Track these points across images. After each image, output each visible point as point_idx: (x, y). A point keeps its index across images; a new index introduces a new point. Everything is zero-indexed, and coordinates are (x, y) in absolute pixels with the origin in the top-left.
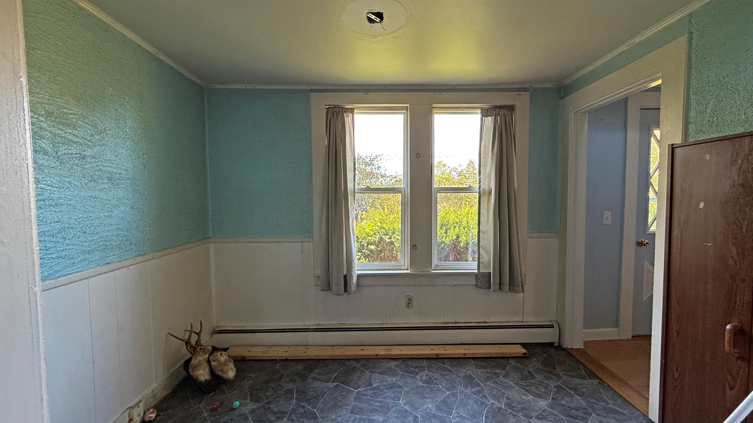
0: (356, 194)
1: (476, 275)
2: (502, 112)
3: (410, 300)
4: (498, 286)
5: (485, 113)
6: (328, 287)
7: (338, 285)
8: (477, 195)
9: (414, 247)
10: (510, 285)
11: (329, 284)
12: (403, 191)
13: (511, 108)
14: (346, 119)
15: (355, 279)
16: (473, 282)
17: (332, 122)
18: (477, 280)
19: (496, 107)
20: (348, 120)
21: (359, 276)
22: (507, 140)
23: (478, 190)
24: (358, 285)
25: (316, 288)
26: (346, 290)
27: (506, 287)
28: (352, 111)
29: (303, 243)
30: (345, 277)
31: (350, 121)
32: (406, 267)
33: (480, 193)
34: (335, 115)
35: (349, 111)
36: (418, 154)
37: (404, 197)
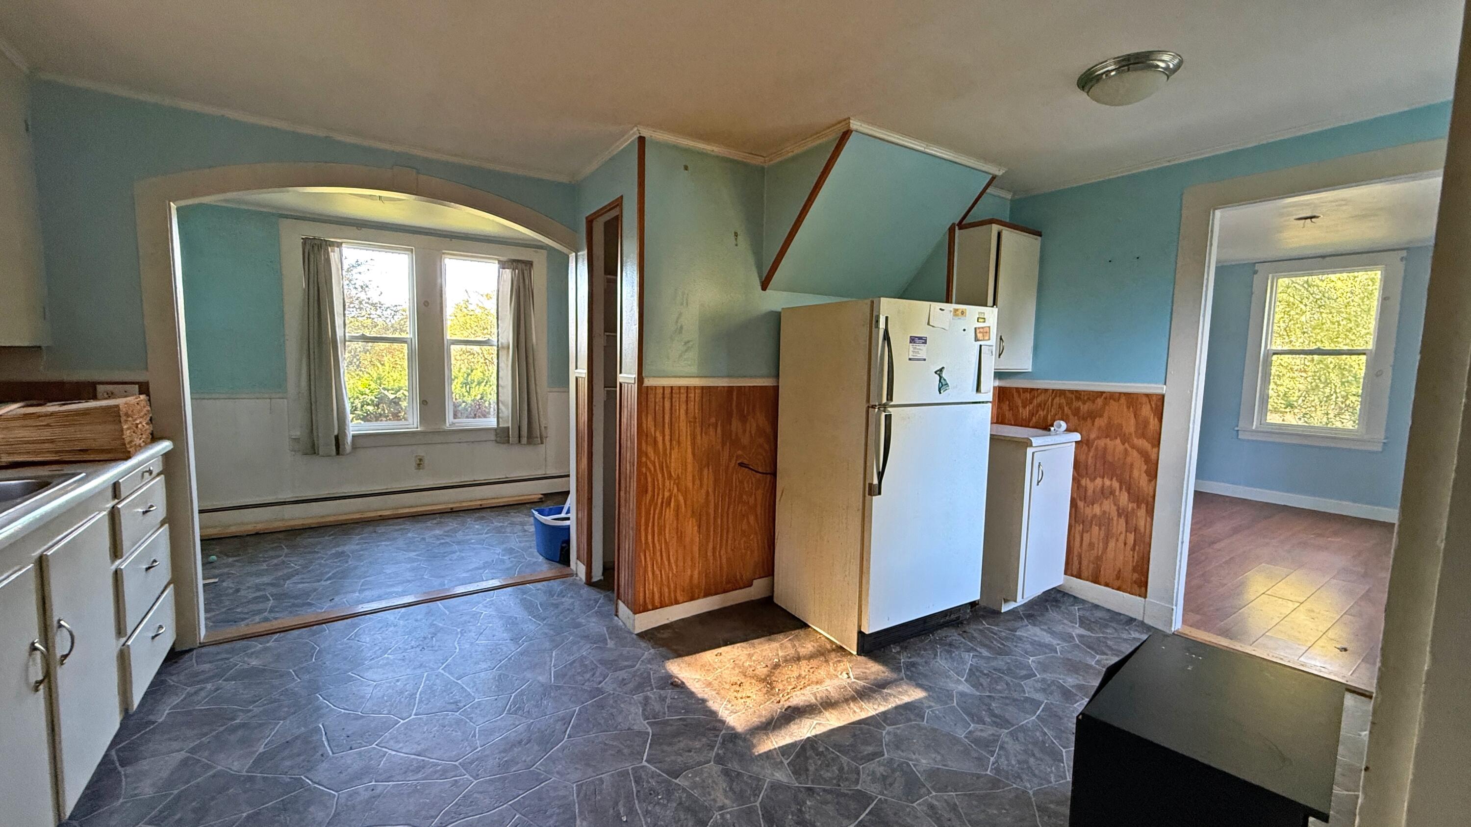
0: (347, 343)
1: (495, 430)
2: (520, 266)
3: (421, 460)
4: (516, 439)
5: (503, 265)
6: (312, 450)
7: (327, 445)
8: (495, 348)
9: (424, 403)
10: (528, 438)
11: (313, 445)
12: (409, 341)
13: (530, 264)
14: (331, 254)
15: (349, 439)
16: (493, 438)
17: (312, 256)
18: (496, 435)
19: (514, 261)
20: (334, 256)
21: (353, 436)
22: (525, 295)
23: (496, 344)
24: (354, 447)
25: (293, 453)
26: (338, 453)
27: (524, 440)
28: (339, 245)
29: (273, 400)
30: (337, 438)
31: (336, 257)
32: (415, 426)
33: (498, 347)
34: (316, 248)
35: (336, 245)
36: (427, 302)
37: (410, 350)
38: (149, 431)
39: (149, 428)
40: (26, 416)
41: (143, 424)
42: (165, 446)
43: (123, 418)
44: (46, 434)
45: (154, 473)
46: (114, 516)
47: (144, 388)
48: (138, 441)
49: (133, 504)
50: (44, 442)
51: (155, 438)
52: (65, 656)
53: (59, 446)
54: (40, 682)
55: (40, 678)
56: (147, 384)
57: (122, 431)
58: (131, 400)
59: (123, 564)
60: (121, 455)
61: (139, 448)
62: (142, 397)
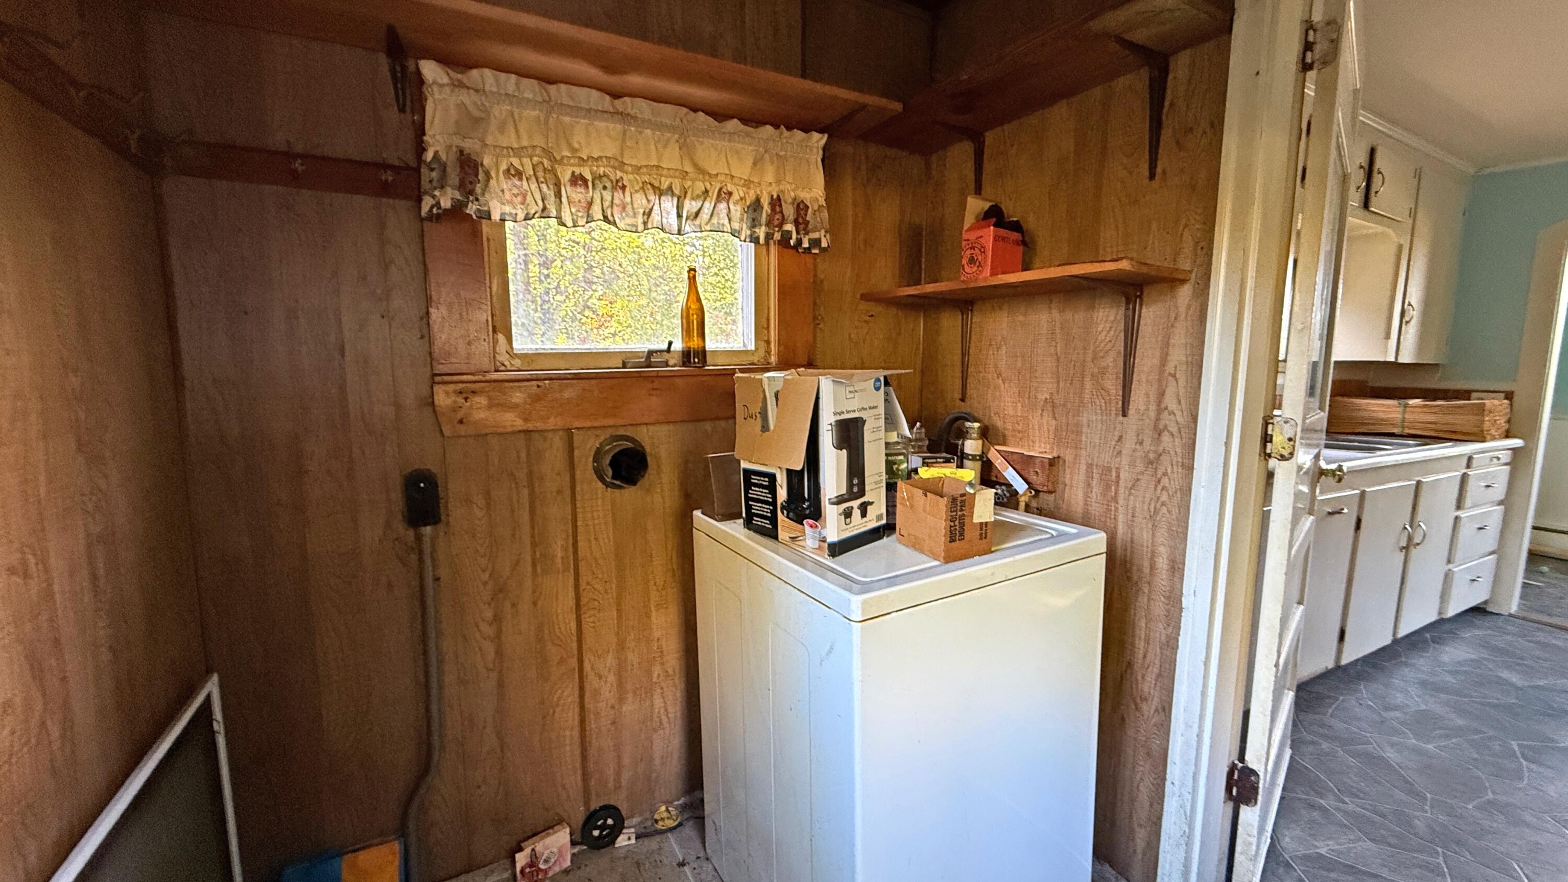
38: (1504, 429)
39: (1506, 426)
40: (1425, 406)
41: (1502, 421)
42: (1517, 443)
43: (1486, 413)
44: (1432, 418)
45: (1502, 461)
46: (1464, 478)
47: (1509, 396)
48: (1493, 432)
49: (1480, 477)
50: (1431, 423)
51: (1508, 435)
52: (1418, 544)
53: (1439, 427)
54: (1404, 548)
55: (1405, 545)
56: (1512, 393)
57: (1483, 421)
58: (1496, 402)
59: (1462, 514)
60: (1478, 439)
61: (1494, 439)
62: (1506, 401)
